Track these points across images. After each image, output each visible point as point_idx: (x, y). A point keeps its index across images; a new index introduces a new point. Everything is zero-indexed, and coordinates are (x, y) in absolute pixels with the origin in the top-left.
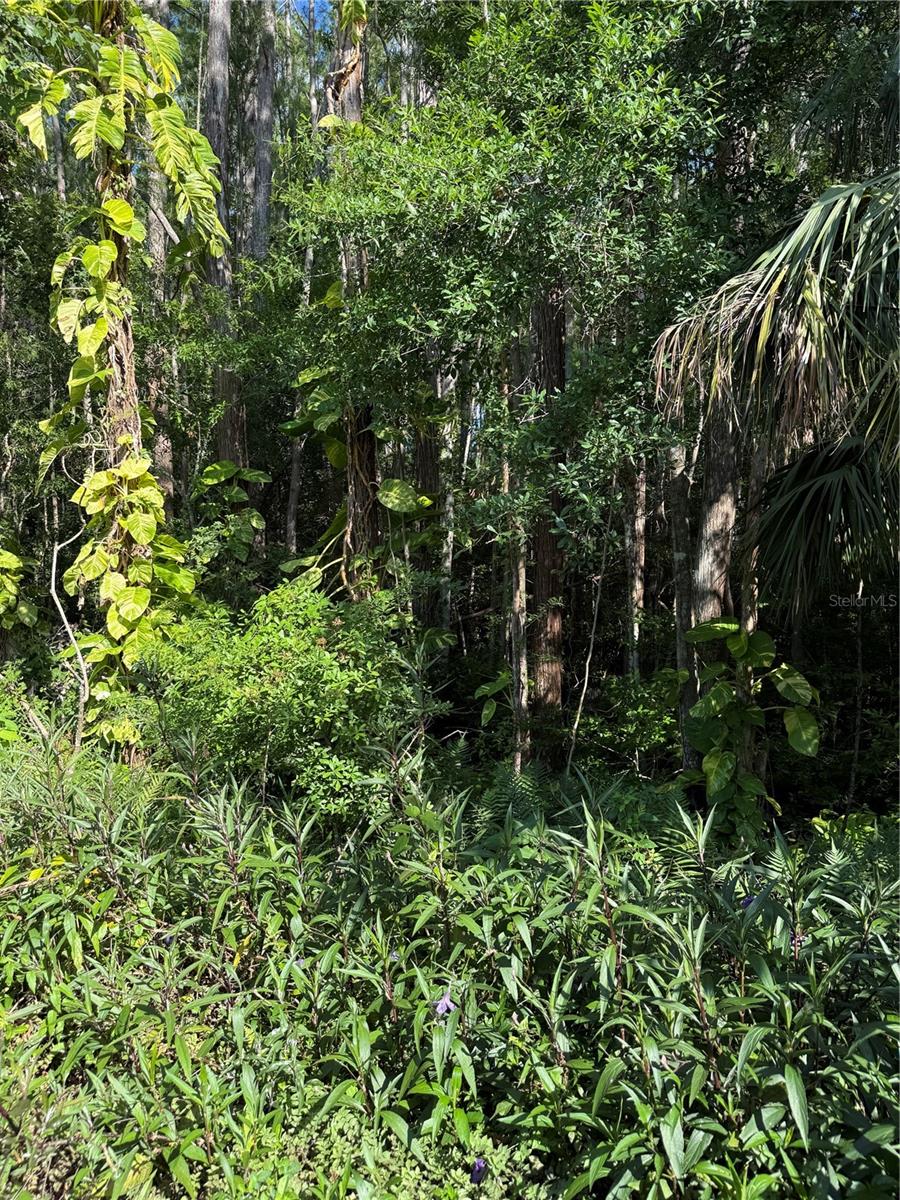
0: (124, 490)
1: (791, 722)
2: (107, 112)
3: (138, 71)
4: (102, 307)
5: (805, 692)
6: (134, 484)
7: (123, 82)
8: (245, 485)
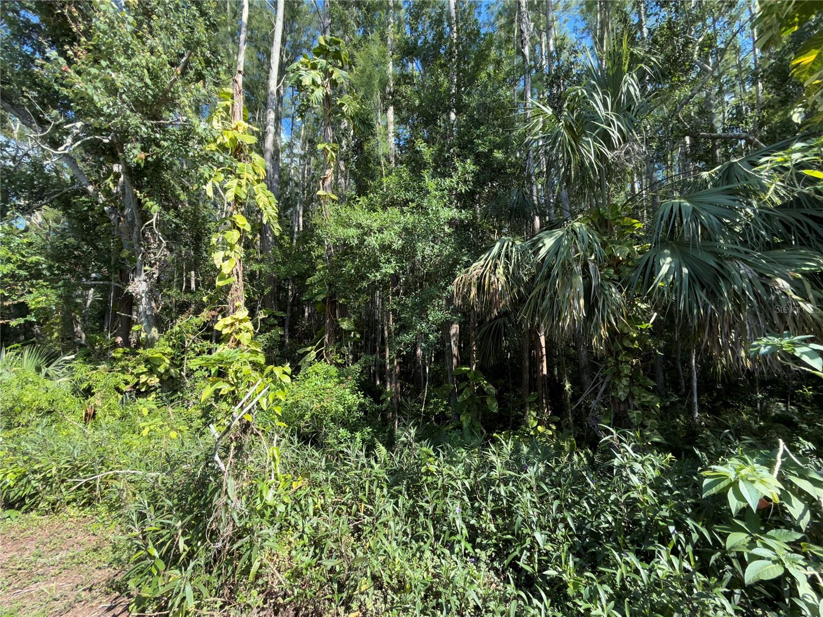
0: (237, 323)
1: (489, 401)
2: (240, 186)
3: (251, 172)
4: (232, 254)
5: (493, 391)
6: (241, 321)
7: (245, 175)
8: (275, 317)
